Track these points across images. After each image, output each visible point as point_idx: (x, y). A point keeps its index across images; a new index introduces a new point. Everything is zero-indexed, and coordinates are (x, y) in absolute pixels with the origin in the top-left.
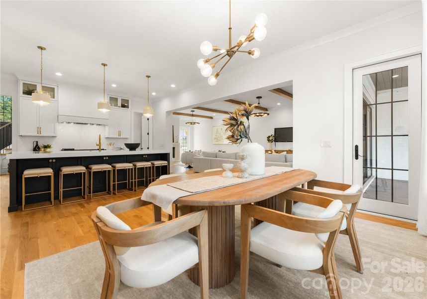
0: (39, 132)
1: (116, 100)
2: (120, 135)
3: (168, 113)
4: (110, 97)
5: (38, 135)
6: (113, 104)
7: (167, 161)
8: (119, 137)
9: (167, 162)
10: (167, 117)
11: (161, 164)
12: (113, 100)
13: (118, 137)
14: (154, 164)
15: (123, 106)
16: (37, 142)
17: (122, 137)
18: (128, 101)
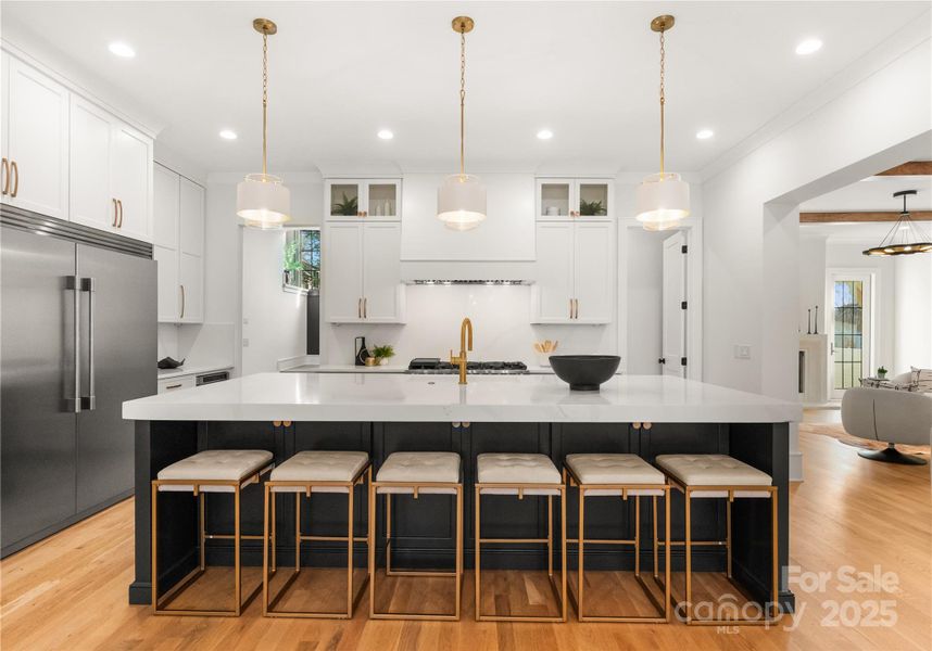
0: (362, 315)
1: (564, 189)
2: (574, 314)
3: (778, 206)
4: (544, 186)
5: (360, 321)
6: (554, 209)
7: (768, 470)
8: (573, 321)
9: (766, 480)
10: (766, 230)
11: (730, 489)
12: (553, 193)
13: (566, 319)
14: (683, 485)
15: (589, 210)
16: (363, 339)
17: (581, 320)
18: (603, 189)
